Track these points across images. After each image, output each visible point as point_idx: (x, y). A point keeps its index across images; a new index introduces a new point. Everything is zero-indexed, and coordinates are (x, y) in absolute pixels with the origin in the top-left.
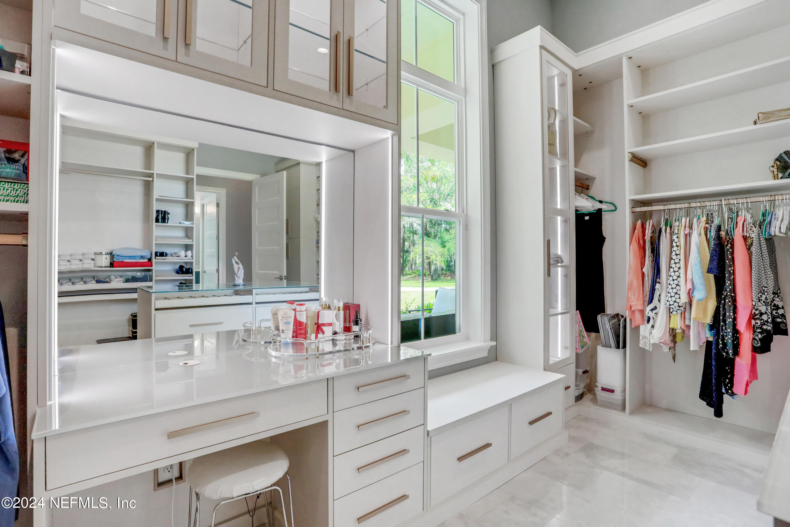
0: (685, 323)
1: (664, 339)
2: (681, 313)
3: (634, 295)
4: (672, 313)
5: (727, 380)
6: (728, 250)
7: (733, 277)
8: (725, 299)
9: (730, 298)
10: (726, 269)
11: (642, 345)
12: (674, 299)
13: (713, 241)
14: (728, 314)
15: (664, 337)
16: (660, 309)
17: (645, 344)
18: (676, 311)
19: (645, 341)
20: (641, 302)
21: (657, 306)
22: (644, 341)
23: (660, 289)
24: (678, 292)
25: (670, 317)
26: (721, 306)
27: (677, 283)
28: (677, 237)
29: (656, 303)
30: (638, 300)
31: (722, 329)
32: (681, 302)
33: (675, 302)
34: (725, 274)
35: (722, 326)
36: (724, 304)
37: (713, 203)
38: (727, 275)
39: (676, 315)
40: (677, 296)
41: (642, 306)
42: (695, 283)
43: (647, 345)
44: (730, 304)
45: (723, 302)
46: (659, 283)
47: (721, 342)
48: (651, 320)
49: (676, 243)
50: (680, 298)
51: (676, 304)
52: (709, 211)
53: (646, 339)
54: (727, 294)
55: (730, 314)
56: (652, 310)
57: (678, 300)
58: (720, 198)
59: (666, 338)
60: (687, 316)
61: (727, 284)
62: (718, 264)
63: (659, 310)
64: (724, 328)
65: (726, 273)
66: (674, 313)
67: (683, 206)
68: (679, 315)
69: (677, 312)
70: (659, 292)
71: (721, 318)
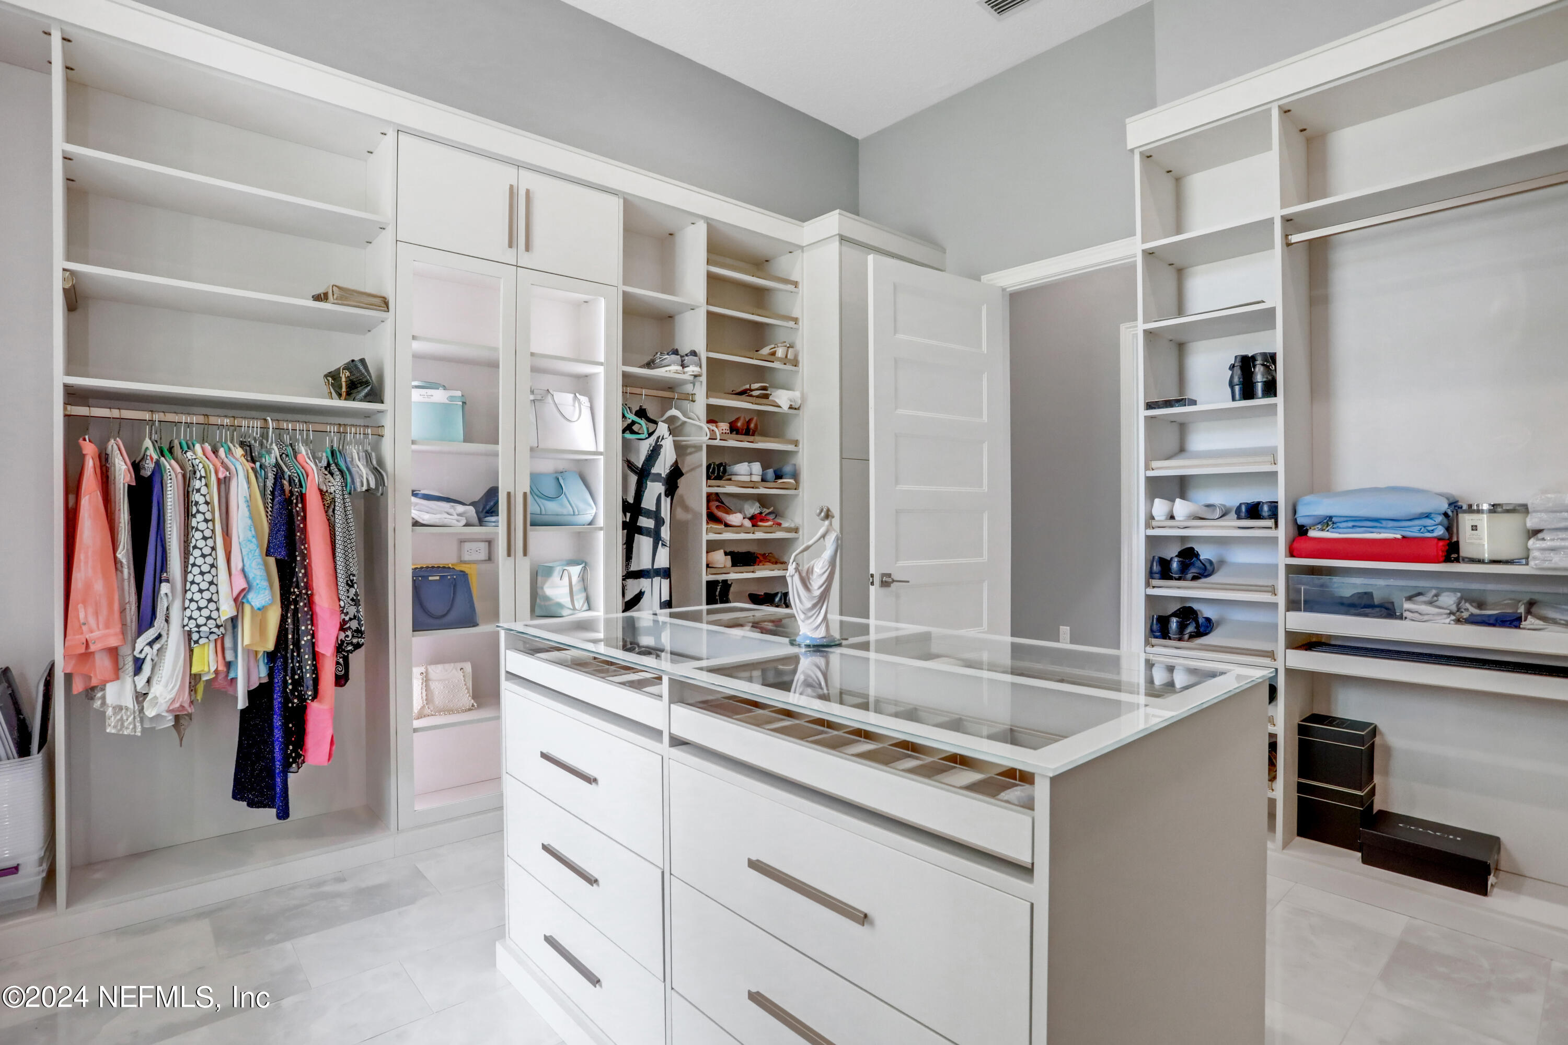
0: (224, 658)
1: (181, 700)
2: (216, 640)
3: (96, 614)
4: (196, 642)
5: (291, 747)
6: (298, 514)
7: (307, 561)
8: (296, 602)
9: (305, 599)
10: (297, 547)
11: (115, 727)
12: (205, 613)
13: (270, 497)
14: (303, 628)
15: (179, 698)
16: (168, 638)
17: (122, 725)
18: (207, 638)
19: (122, 717)
20: (117, 628)
21: (162, 633)
22: (118, 717)
23: (170, 595)
24: (215, 598)
25: (191, 651)
26: (289, 615)
27: (211, 580)
28: (206, 485)
29: (162, 625)
30: (107, 626)
31: (292, 655)
32: (223, 618)
33: (209, 618)
34: (296, 556)
35: (293, 651)
36: (296, 611)
37: (253, 423)
38: (298, 558)
39: (206, 647)
40: (212, 606)
41: (121, 637)
42: (251, 576)
43: (126, 724)
44: (306, 609)
45: (292, 607)
46: (167, 581)
47: (290, 681)
48: (147, 668)
49: (204, 496)
50: (218, 609)
51: (211, 623)
52: (243, 437)
53: (124, 711)
54: (301, 592)
55: (306, 628)
56: (151, 644)
57: (215, 615)
58: (263, 415)
59: (183, 698)
60: (228, 643)
61: (300, 575)
62: (286, 537)
63: (167, 641)
64: (295, 654)
65: (297, 553)
66: (202, 641)
67: (195, 419)
68: (212, 645)
69: (209, 638)
70: (168, 601)
71: (290, 636)
